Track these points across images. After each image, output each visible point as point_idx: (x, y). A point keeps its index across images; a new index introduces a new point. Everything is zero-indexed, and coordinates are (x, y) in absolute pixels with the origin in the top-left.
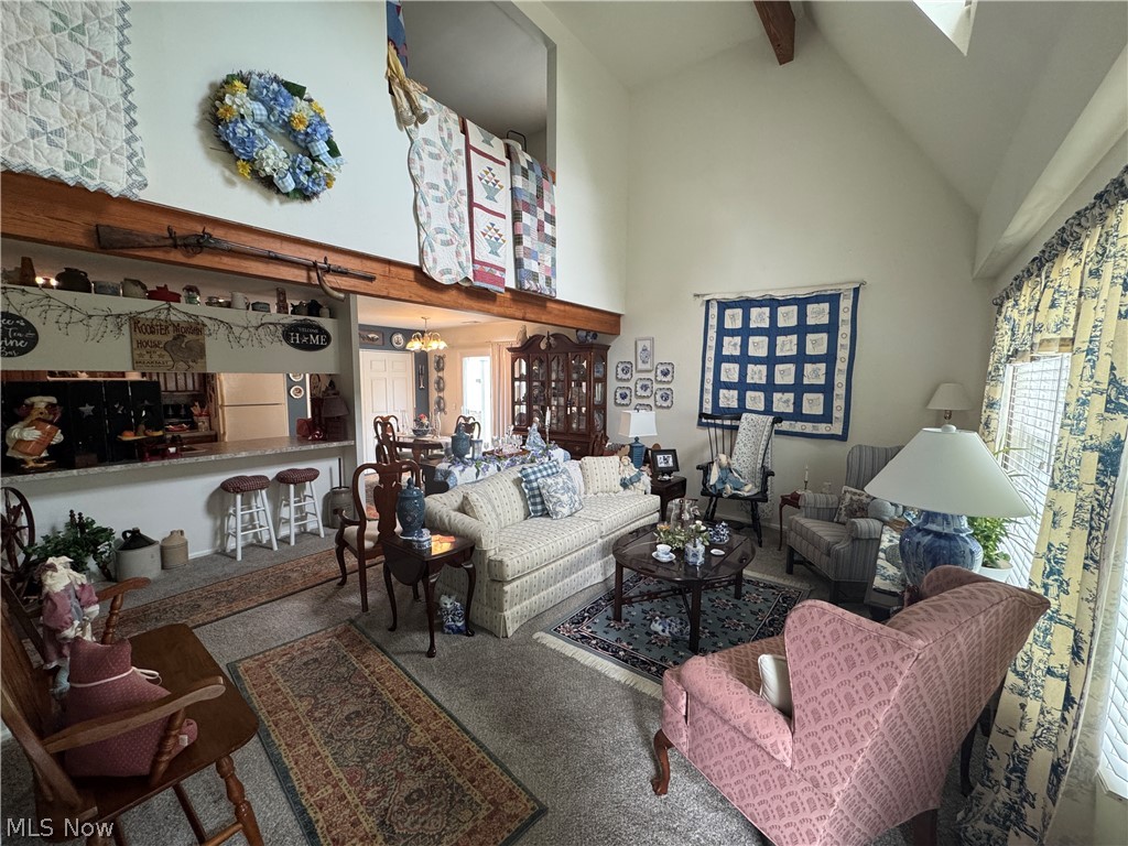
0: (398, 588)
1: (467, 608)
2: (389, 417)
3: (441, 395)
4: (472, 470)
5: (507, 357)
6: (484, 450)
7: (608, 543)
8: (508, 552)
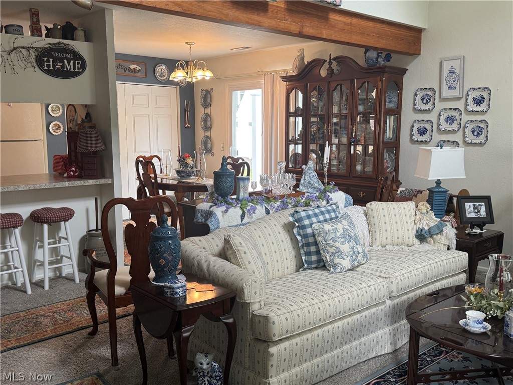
0: (151, 343)
1: (226, 370)
2: (152, 157)
3: (208, 134)
4: (235, 212)
5: (281, 87)
6: (250, 190)
7: (400, 305)
8: (274, 307)
